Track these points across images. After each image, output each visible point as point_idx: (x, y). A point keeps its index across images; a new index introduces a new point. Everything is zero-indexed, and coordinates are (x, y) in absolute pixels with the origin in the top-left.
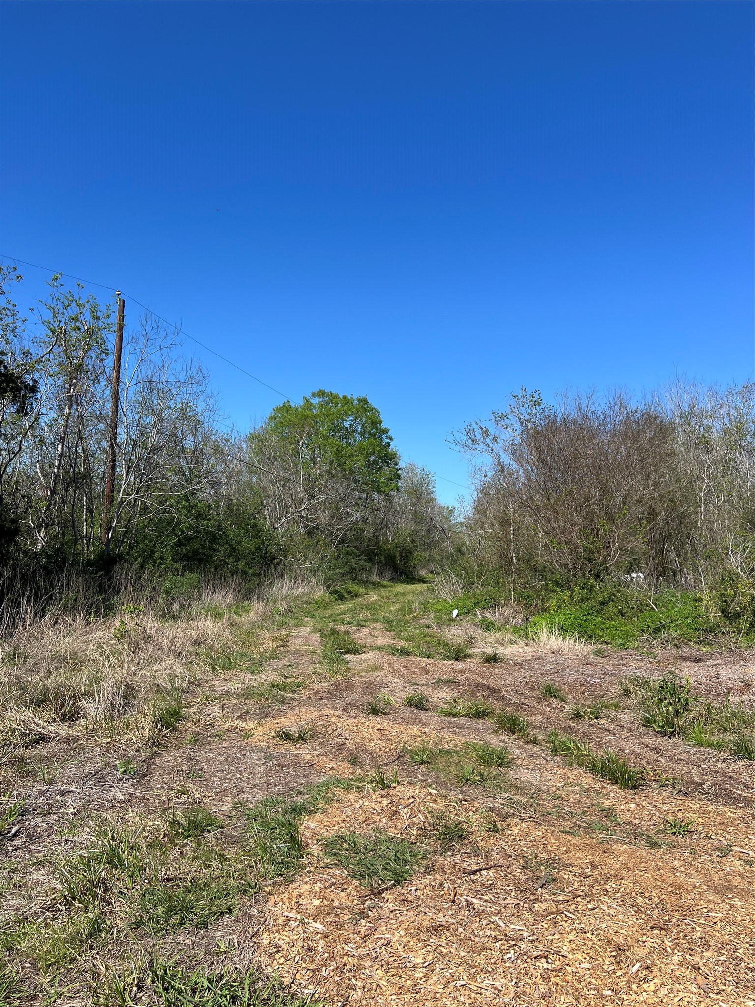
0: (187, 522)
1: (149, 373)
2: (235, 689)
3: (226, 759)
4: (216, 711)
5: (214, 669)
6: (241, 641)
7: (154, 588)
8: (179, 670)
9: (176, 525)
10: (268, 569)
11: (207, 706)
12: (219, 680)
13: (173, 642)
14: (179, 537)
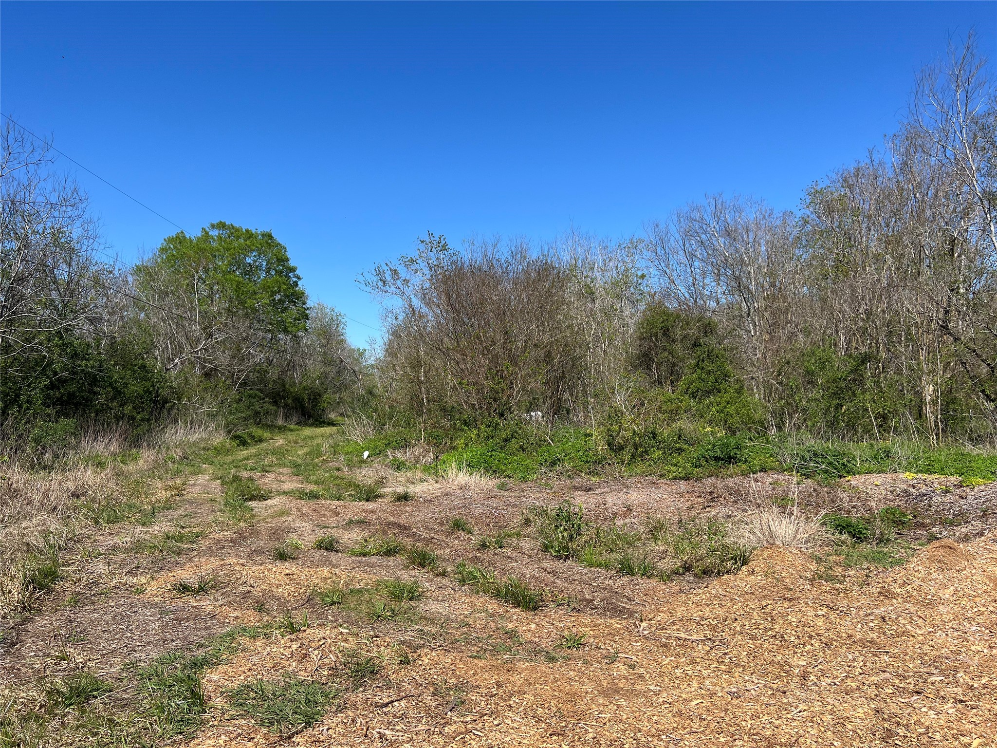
0: (60, 363)
1: (11, 192)
2: (123, 543)
3: (114, 618)
4: (102, 568)
5: (97, 523)
6: (129, 492)
7: (20, 436)
8: (54, 525)
9: (47, 365)
10: (159, 414)
11: (90, 563)
12: (103, 535)
13: (46, 495)
14: (51, 379)
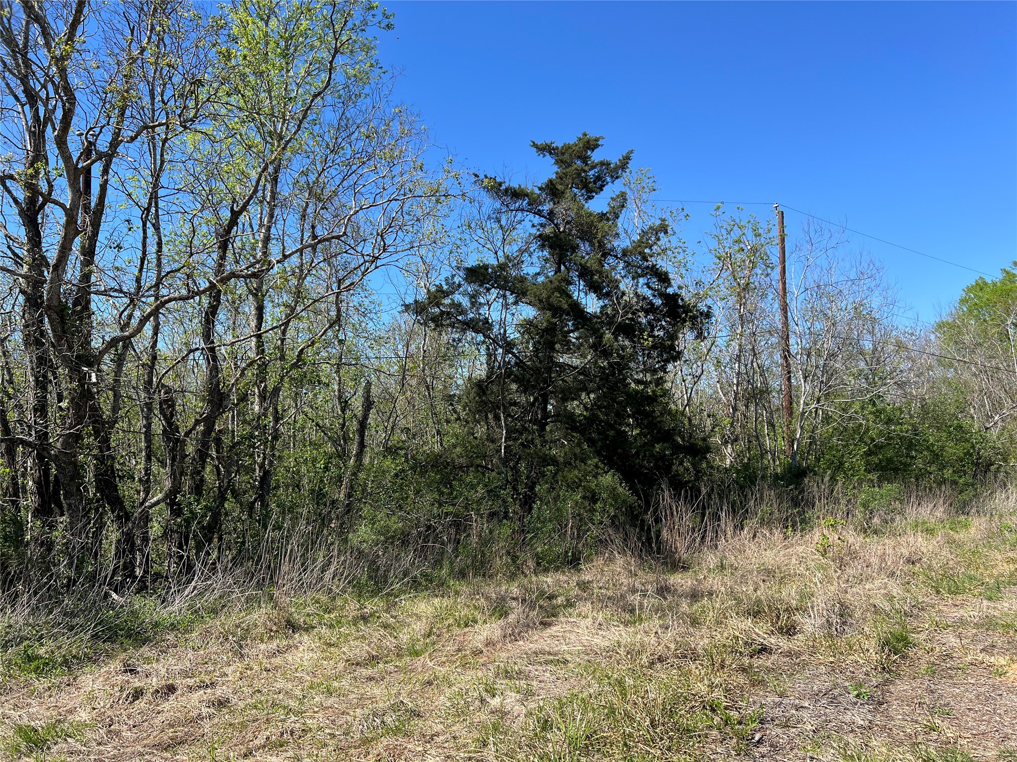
0: (876, 429)
1: (816, 278)
2: (970, 616)
3: (977, 697)
4: (953, 641)
5: (938, 592)
6: (966, 562)
9: (864, 433)
11: (939, 633)
12: (947, 605)
14: (869, 445)
